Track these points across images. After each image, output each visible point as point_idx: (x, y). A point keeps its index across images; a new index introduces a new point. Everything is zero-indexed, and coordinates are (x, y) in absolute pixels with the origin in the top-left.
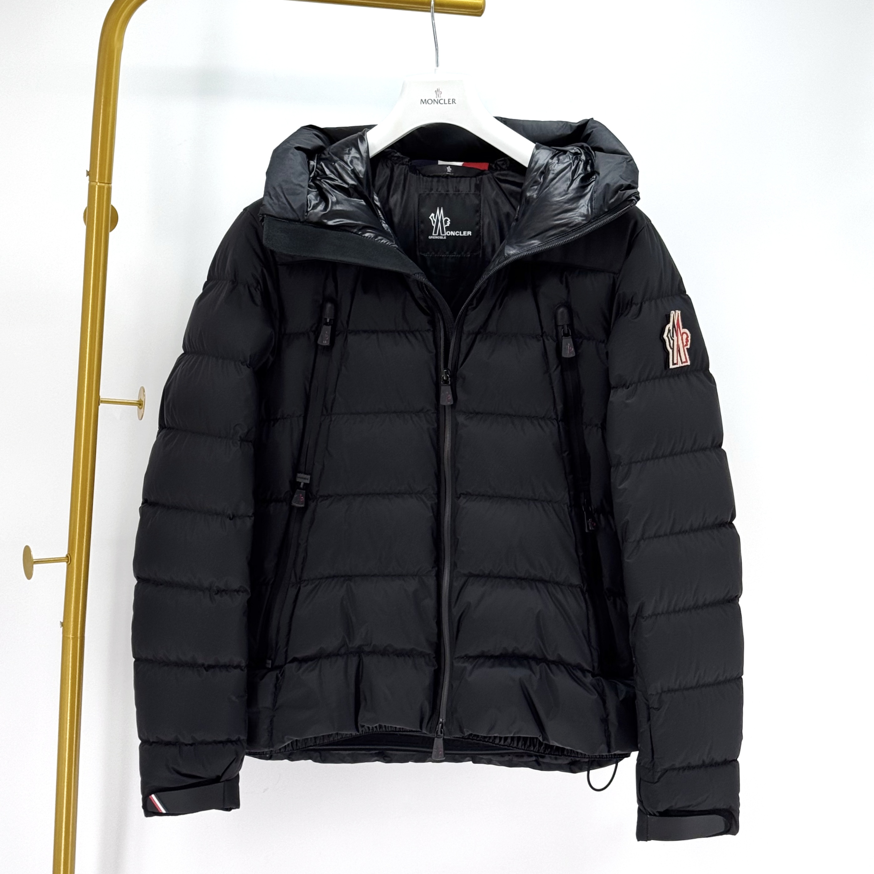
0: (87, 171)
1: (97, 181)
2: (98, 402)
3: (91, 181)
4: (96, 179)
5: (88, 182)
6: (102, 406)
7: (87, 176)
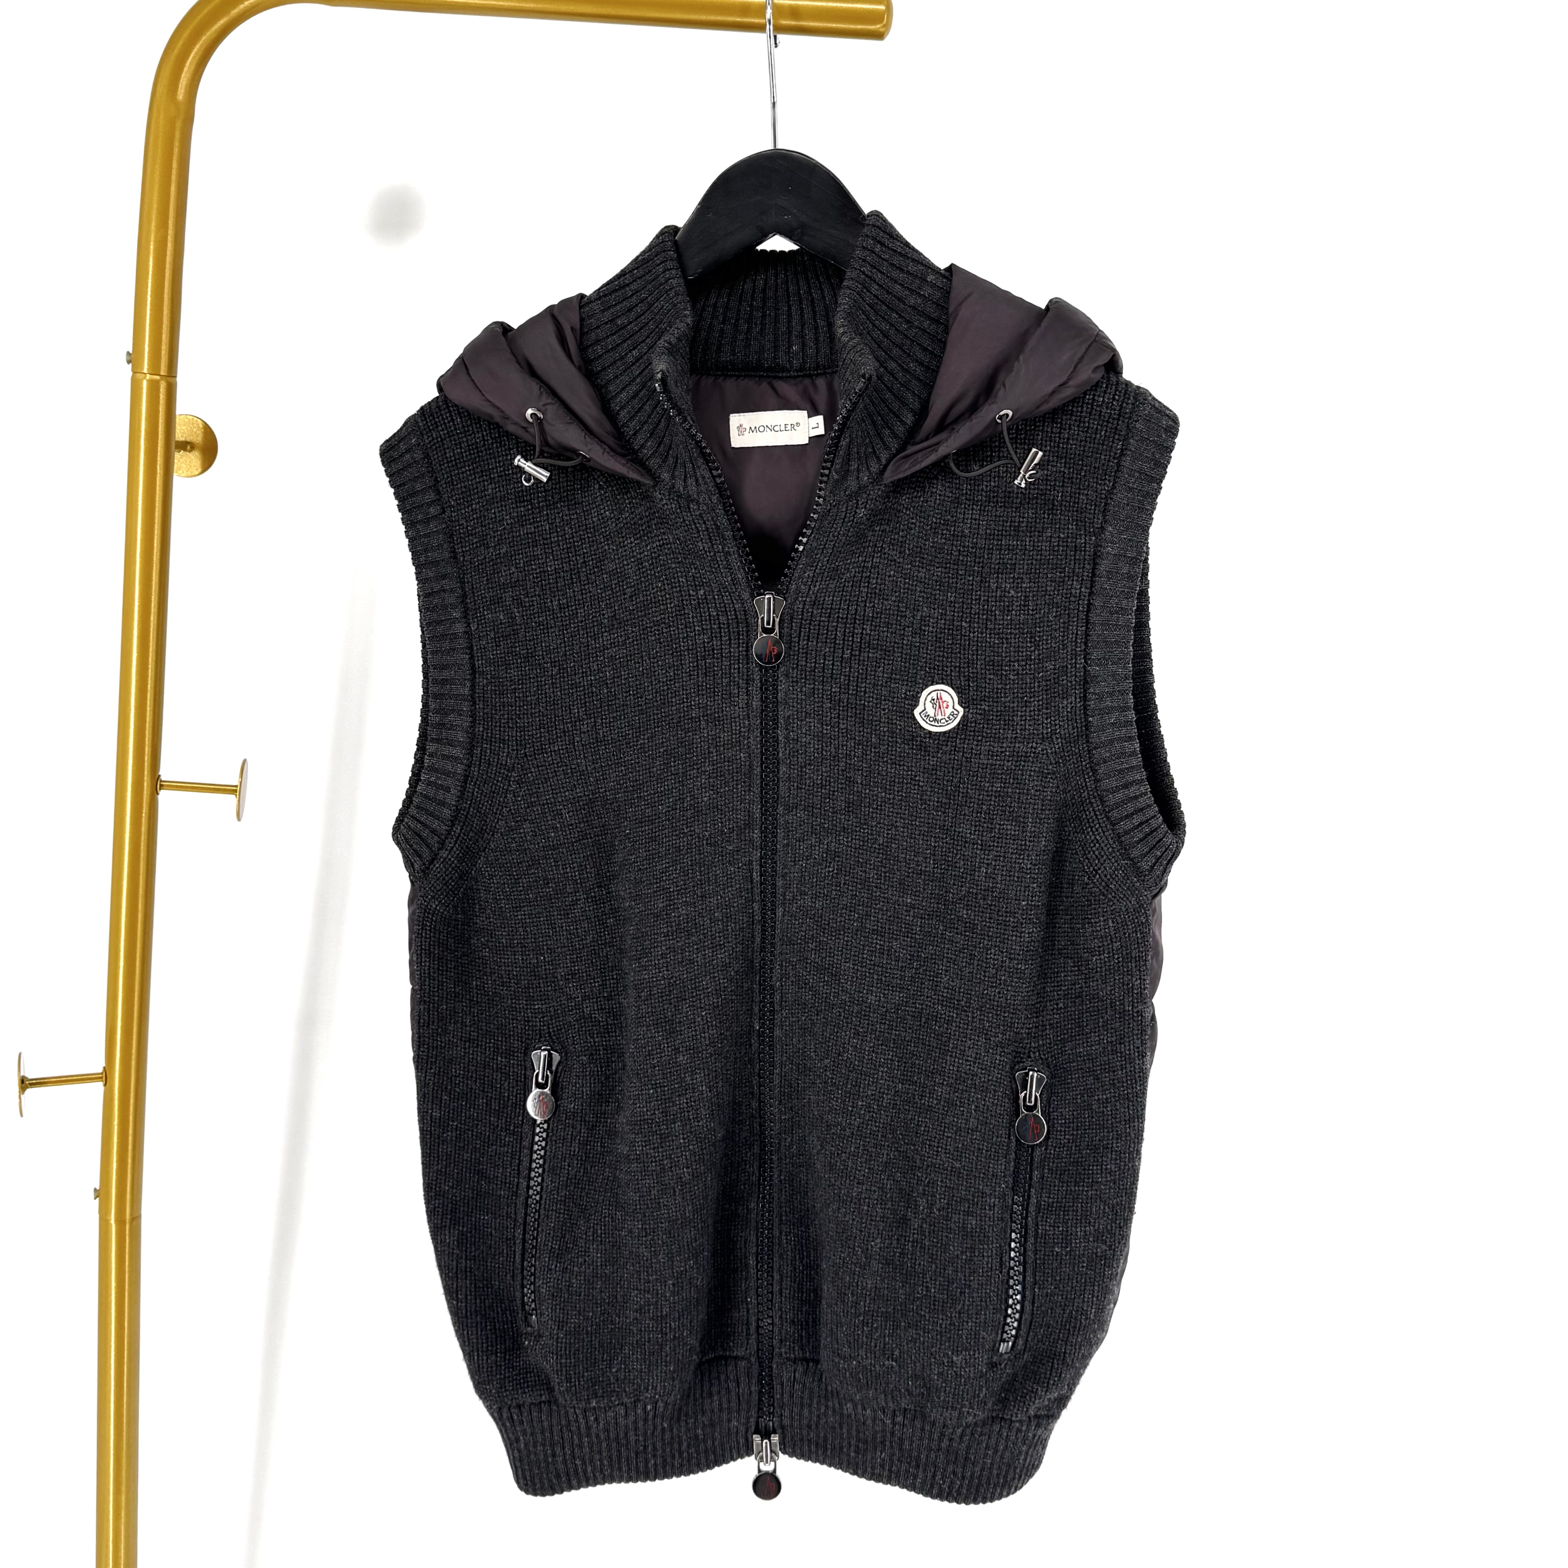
0: (128, 353)
1: (145, 371)
2: (157, 784)
3: (134, 372)
4: (143, 369)
5: (131, 373)
6: (164, 796)
7: (129, 362)
